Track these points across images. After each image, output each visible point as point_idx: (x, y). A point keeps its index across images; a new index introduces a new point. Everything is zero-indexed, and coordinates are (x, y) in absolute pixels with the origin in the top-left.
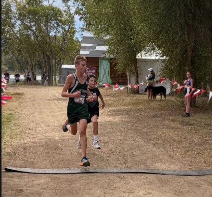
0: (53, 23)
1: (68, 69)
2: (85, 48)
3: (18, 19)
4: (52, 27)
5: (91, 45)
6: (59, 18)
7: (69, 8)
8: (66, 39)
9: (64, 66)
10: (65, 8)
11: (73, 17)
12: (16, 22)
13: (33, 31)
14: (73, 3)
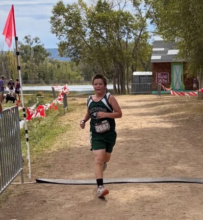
0: (124, 29)
1: (140, 76)
2: (157, 53)
3: (89, 27)
4: (122, 32)
5: (163, 49)
6: (130, 23)
7: (140, 11)
8: (138, 44)
9: (135, 73)
10: (136, 12)
11: (145, 21)
12: (86, 30)
13: (103, 38)
14: (145, 6)
